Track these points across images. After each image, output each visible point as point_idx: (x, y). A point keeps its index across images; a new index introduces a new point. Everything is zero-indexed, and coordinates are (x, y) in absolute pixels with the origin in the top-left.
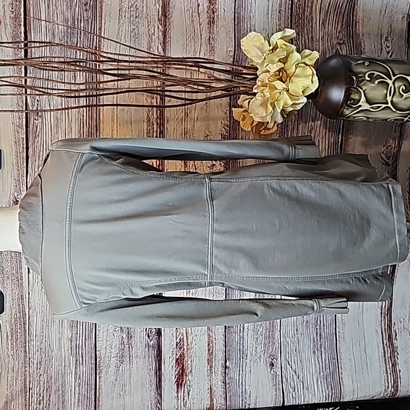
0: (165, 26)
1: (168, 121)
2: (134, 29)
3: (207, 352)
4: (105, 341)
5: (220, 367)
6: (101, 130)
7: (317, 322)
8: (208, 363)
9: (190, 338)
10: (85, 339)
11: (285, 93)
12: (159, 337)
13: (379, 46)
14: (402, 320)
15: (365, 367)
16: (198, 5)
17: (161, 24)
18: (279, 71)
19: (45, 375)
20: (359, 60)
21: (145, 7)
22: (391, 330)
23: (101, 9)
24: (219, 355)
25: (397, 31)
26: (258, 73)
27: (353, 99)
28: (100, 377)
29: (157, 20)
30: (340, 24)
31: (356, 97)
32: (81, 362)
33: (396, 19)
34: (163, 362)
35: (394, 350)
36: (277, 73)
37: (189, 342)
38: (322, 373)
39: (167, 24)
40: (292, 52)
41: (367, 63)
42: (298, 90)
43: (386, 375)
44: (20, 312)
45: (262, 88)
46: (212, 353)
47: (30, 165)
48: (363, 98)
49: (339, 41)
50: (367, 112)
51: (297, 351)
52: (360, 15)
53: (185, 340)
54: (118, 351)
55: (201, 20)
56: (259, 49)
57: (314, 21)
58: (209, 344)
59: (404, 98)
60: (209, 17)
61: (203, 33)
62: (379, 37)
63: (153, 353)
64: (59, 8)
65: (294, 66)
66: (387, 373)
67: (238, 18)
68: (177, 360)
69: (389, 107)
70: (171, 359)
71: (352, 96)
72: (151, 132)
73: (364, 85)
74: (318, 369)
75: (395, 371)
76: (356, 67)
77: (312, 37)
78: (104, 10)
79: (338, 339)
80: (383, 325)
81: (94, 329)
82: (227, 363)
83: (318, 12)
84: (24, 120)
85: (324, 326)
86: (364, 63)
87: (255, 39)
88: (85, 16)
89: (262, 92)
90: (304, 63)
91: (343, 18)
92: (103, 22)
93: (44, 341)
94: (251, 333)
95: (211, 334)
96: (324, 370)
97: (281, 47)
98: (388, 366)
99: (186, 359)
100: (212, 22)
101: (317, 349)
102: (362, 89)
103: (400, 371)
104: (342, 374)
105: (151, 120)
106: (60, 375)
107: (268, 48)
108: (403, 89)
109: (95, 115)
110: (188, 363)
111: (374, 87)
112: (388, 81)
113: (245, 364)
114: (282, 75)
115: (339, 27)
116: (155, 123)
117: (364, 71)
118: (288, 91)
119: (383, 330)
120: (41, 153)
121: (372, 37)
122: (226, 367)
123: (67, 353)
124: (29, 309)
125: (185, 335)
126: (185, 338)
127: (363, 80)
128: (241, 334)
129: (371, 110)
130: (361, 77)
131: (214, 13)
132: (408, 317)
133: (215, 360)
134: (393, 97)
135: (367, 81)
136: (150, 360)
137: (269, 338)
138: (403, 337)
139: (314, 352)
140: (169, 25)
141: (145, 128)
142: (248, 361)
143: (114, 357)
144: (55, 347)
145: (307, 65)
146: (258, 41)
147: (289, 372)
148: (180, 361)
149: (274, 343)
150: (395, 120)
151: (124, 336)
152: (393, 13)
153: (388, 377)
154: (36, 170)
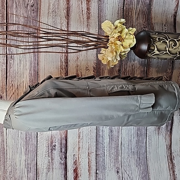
0: (68, 19)
1: (69, 61)
2: (54, 21)
3: (88, 166)
4: (41, 161)
5: (94, 173)
6: (40, 65)
7: (138, 152)
8: (89, 171)
9: (80, 160)
10: (32, 160)
11: (121, 46)
12: (66, 159)
13: (162, 28)
14: (176, 151)
15: (160, 172)
16: (83, 11)
17: (66, 19)
18: (119, 37)
19: (13, 178)
20: (153, 32)
21: (59, 12)
22: (171, 156)
23: (40, 12)
24: (94, 168)
25: (169, 22)
26: (109, 38)
27: (152, 49)
28: (38, 178)
29: (64, 17)
30: (144, 19)
31: (153, 48)
32: (30, 171)
33: (168, 17)
34: (68, 171)
35: (173, 165)
36: (118, 38)
37: (80, 162)
38: (141, 176)
39: (69, 19)
40: (124, 29)
41: (157, 34)
42: (127, 45)
43: (170, 176)
44: (2, 148)
45: (111, 44)
46: (90, 167)
47: (7, 81)
48: (156, 49)
49: (144, 26)
50: (158, 55)
51: (129, 165)
52: (153, 15)
53: (78, 161)
54: (47, 166)
55: (84, 17)
56: (109, 28)
57: (133, 17)
58: (89, 163)
59: (174, 48)
60: (87, 16)
61: (85, 22)
62: (162, 24)
63: (63, 167)
64: (22, 12)
65: (125, 35)
66: (170, 175)
67: (100, 16)
68: (74, 170)
69: (167, 53)
70: (71, 170)
71: (151, 48)
72: (62, 66)
73: (156, 43)
74: (139, 174)
75: (174, 174)
76: (152, 35)
77: (132, 25)
78: (41, 13)
79: (148, 160)
80: (168, 153)
81: (36, 156)
82: (97, 172)
83: (135, 14)
84: (5, 60)
85: (141, 154)
86: (156, 33)
87: (108, 23)
88: (33, 15)
89: (111, 46)
90: (130, 33)
91: (146, 16)
92: (41, 18)
93: (13, 161)
94: (108, 157)
95: (90, 158)
96: (142, 174)
97: (119, 27)
98: (171, 172)
99: (78, 169)
100: (88, 18)
101: (138, 165)
102: (155, 45)
103: (176, 175)
104: (150, 176)
105: (62, 61)
106: (20, 178)
107: (113, 27)
108: (173, 45)
109: (37, 58)
110: (79, 171)
111: (160, 44)
112: (167, 41)
113: (105, 172)
114: (120, 39)
115: (144, 20)
116: (64, 62)
117: (156, 37)
118: (122, 45)
119: (168, 156)
120: (13, 75)
121: (158, 24)
122: (97, 173)
123: (23, 167)
124: (6, 146)
125: (78, 158)
126: (78, 160)
127: (156, 41)
128: (103, 158)
129: (159, 54)
130: (155, 39)
131: (89, 14)
132: (179, 149)
133: (92, 170)
134: (169, 48)
135: (158, 41)
136: (62, 170)
137: (116, 159)
138: (177, 159)
139: (137, 166)
140: (70, 19)
141: (59, 64)
142: (107, 170)
143: (45, 169)
144: (18, 164)
145: (131, 34)
146: (109, 24)
147: (125, 176)
148: (75, 171)
149: (118, 162)
150: (170, 59)
151: (50, 159)
152: (167, 14)
153: (171, 177)
154: (10, 83)
